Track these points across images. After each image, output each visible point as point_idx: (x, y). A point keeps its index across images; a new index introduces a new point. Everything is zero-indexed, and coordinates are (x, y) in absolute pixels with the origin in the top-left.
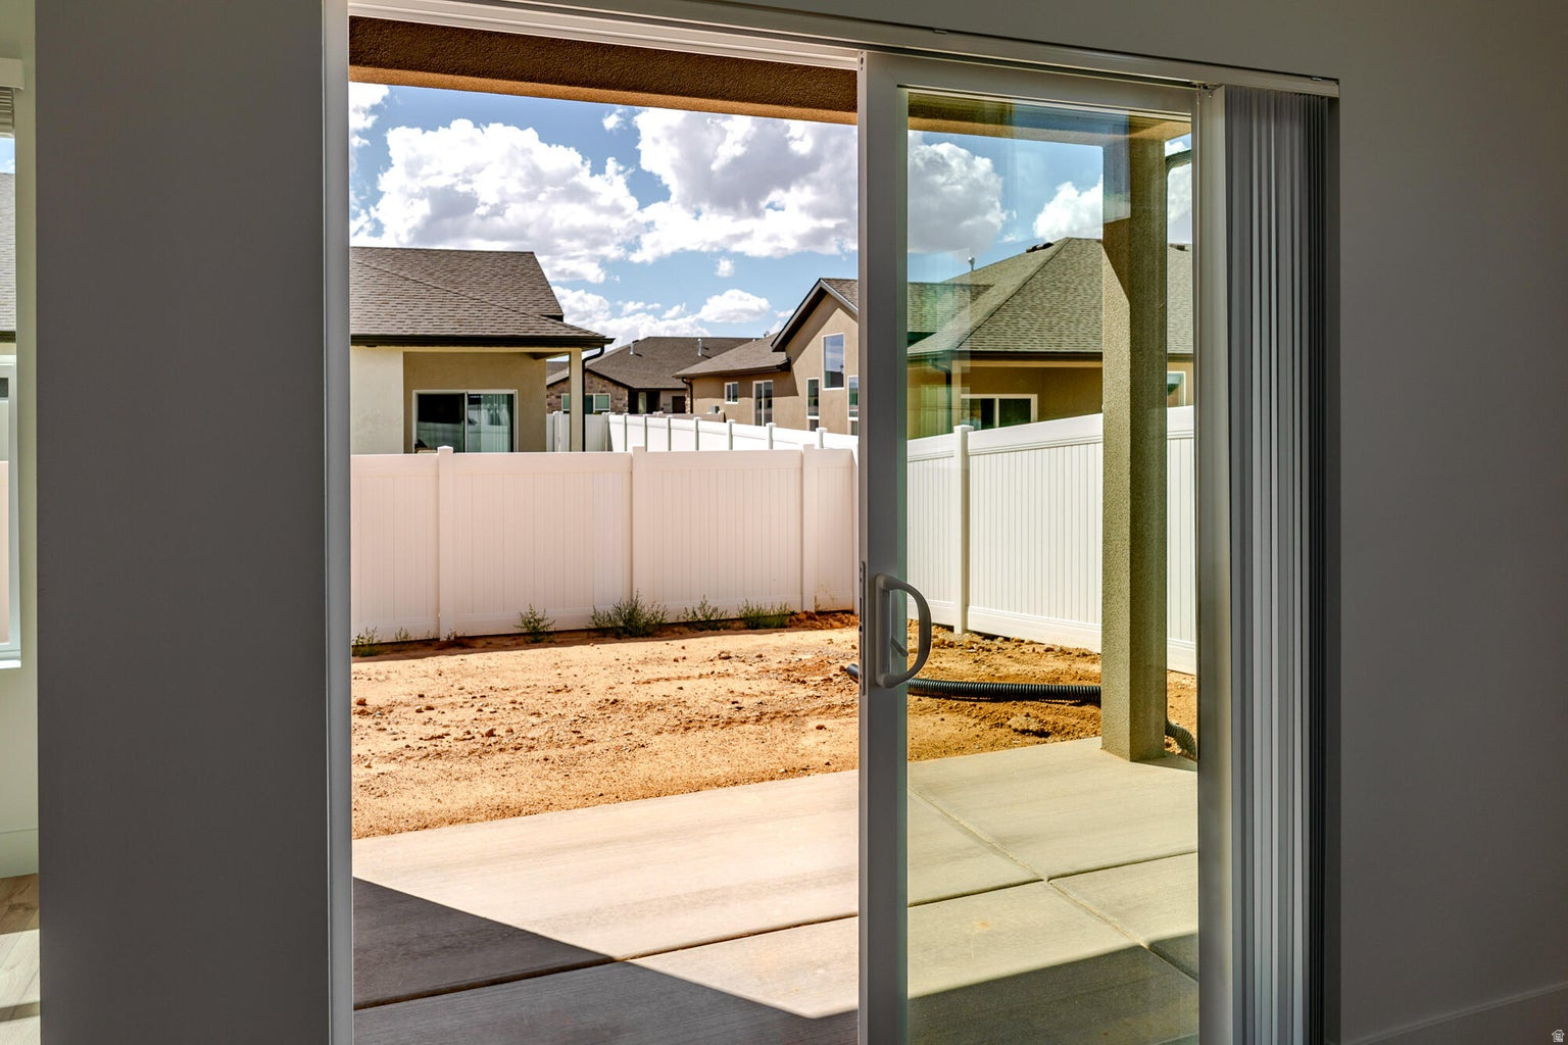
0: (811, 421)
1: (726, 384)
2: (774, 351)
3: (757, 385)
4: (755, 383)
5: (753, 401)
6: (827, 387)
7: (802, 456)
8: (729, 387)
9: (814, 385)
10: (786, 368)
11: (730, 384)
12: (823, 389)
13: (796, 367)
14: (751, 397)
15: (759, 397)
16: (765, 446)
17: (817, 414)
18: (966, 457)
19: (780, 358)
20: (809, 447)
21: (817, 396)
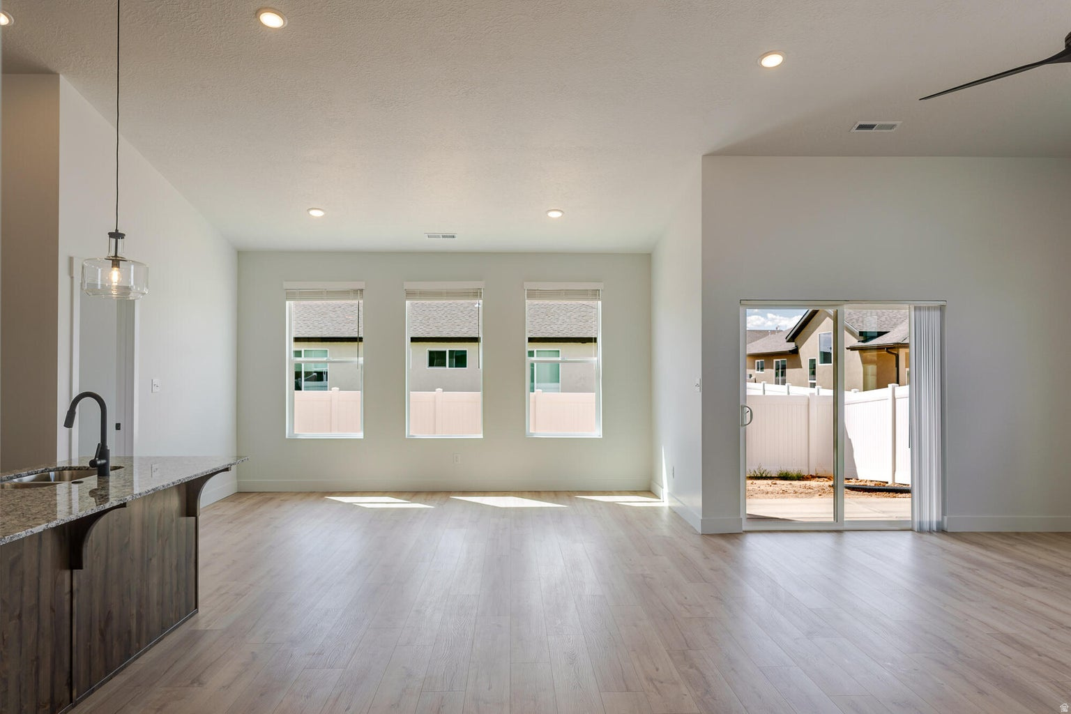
0: (811, 383)
1: (756, 361)
2: (788, 342)
3: (777, 362)
4: (775, 360)
5: (773, 371)
6: (821, 363)
7: (809, 400)
8: (758, 363)
9: (813, 362)
10: (795, 352)
11: (759, 361)
12: (818, 364)
13: (801, 351)
14: (773, 368)
15: (777, 369)
16: (761, 393)
17: (815, 380)
18: (894, 399)
19: (791, 346)
20: (812, 394)
21: (815, 368)
